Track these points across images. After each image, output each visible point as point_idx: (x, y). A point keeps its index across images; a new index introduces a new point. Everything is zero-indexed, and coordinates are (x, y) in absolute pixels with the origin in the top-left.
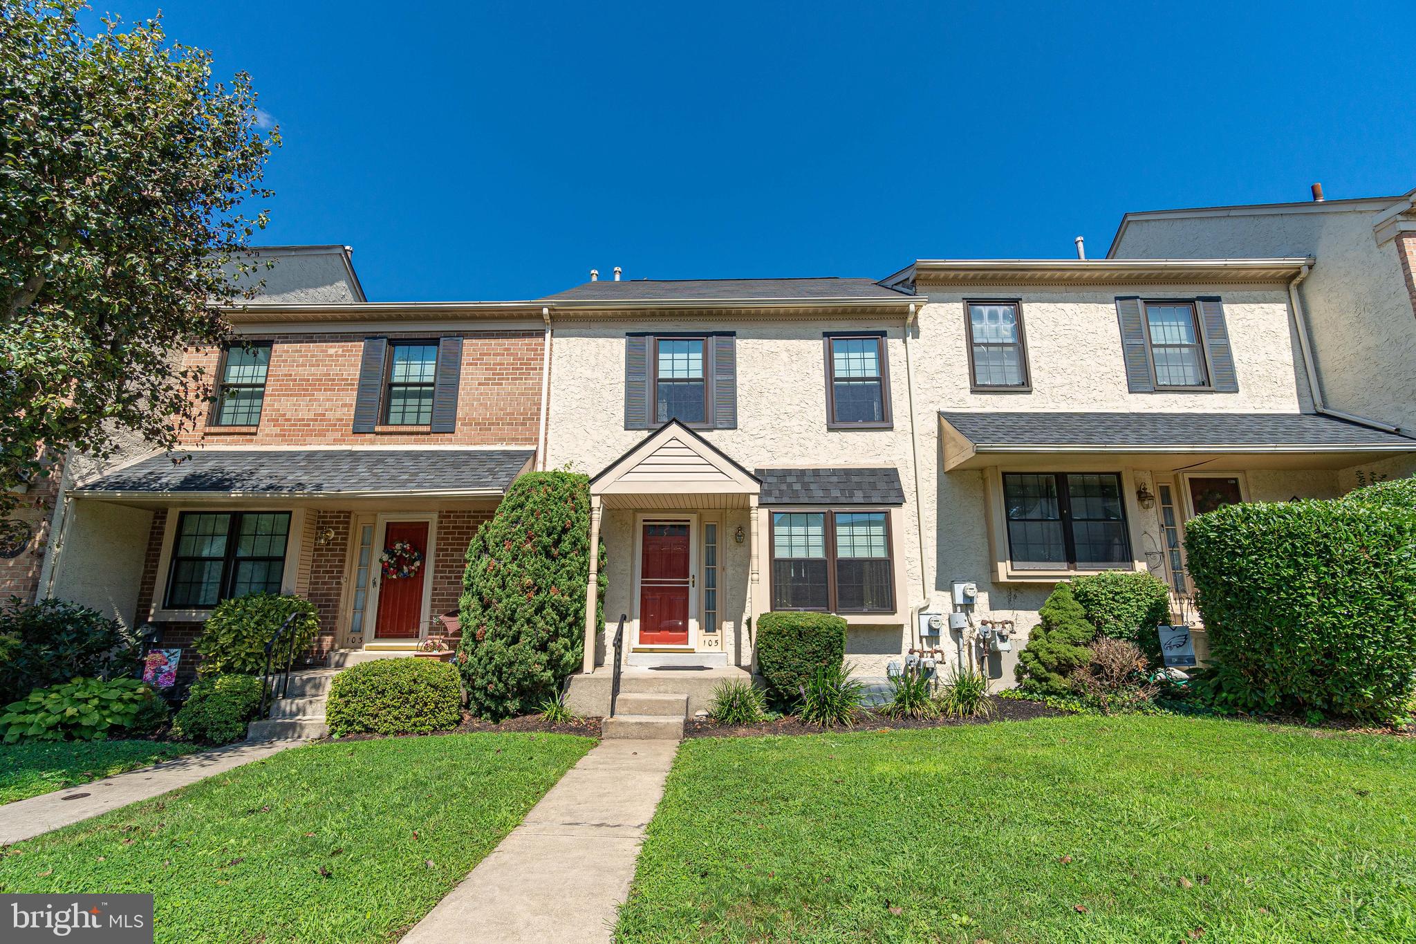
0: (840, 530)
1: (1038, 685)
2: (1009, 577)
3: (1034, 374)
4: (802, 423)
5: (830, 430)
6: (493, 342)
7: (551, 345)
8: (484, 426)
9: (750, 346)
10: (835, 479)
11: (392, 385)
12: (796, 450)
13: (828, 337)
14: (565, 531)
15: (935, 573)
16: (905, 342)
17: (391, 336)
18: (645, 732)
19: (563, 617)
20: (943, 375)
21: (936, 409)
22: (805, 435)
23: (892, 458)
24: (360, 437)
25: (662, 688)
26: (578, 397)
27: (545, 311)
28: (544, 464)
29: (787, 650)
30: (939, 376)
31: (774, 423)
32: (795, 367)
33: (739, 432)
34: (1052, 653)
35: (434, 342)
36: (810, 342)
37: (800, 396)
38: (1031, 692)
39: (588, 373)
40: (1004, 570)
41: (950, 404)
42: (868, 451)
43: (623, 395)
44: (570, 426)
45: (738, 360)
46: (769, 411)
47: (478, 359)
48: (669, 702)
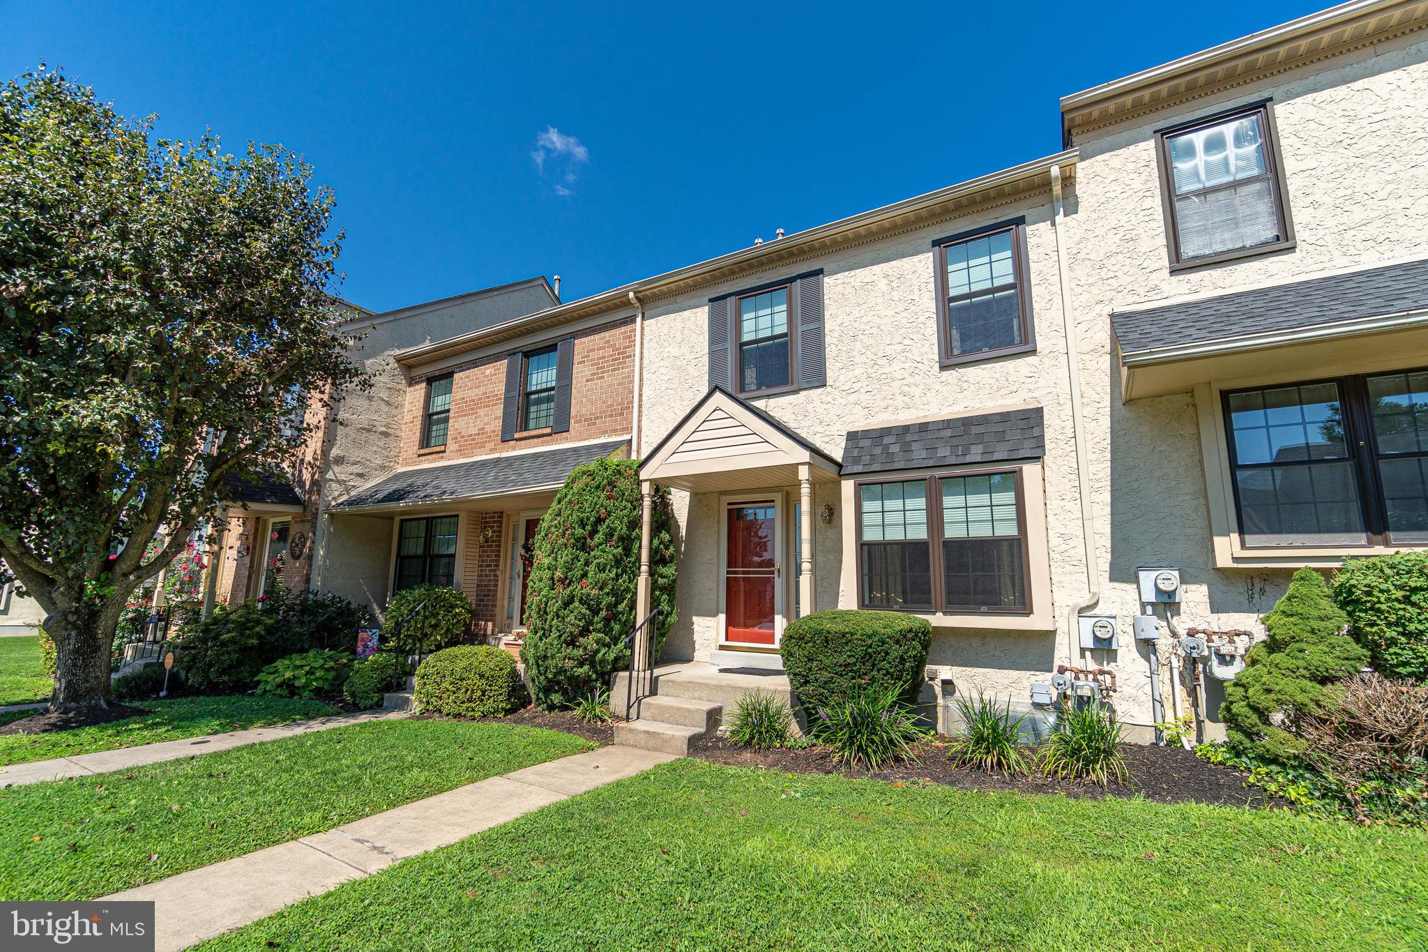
0: (948, 501)
1: (1247, 743)
2: (1235, 560)
3: (1300, 215)
4: (906, 366)
5: (943, 368)
6: (597, 337)
7: (642, 328)
8: (590, 421)
9: (839, 282)
10: (948, 433)
11: (528, 394)
12: (900, 401)
13: (939, 245)
14: (599, 521)
15: (1109, 556)
16: (1053, 224)
17: (525, 349)
18: (651, 743)
20: (1120, 257)
21: (1108, 310)
22: (909, 380)
23: (1035, 395)
24: (506, 445)
26: (666, 378)
27: (631, 295)
28: (638, 452)
29: (811, 660)
30: (1113, 260)
31: (870, 371)
32: (896, 296)
33: (829, 389)
34: (1269, 691)
35: (552, 348)
36: (915, 259)
37: (901, 331)
38: (1238, 755)
39: (675, 351)
40: (1227, 549)
41: (1130, 299)
42: (999, 389)
43: (706, 368)
44: (660, 410)
45: (826, 302)
46: (864, 356)
47: (586, 357)
48: (688, 711)
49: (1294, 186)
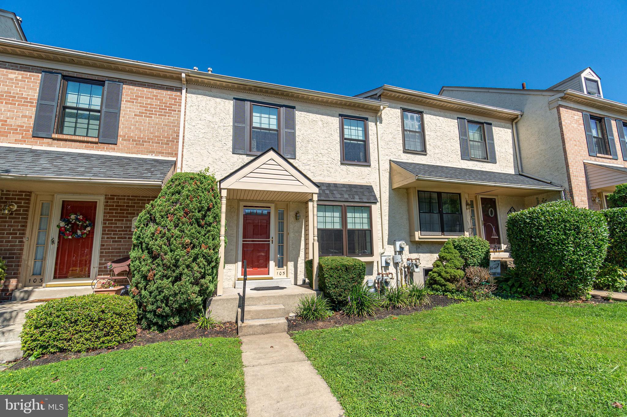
0: (349, 215)
1: (440, 288)
2: (419, 238)
3: (428, 147)
4: (328, 159)
5: (342, 164)
6: (145, 90)
7: (186, 98)
8: (139, 143)
9: (302, 115)
10: (344, 189)
11: (65, 108)
12: (326, 173)
13: (342, 116)
14: (209, 209)
15: (387, 237)
16: (376, 124)
17: (65, 73)
18: (266, 330)
19: (209, 263)
20: (392, 143)
21: (389, 158)
22: (330, 165)
23: (370, 181)
24: (39, 141)
25: (267, 302)
26: (204, 131)
27: (183, 75)
28: (181, 169)
29: (340, 278)
30: (390, 143)
31: (315, 158)
32: (325, 130)
33: (297, 161)
34: (448, 273)
35: (101, 83)
36: (333, 118)
37: (327, 145)
38: (437, 291)
39: (209, 118)
40: (418, 235)
41: (395, 157)
42: (359, 176)
43: (231, 133)
44: (198, 148)
45: (296, 122)
46: (312, 151)
47: (134, 99)
48: (275, 310)
49: (427, 138)
